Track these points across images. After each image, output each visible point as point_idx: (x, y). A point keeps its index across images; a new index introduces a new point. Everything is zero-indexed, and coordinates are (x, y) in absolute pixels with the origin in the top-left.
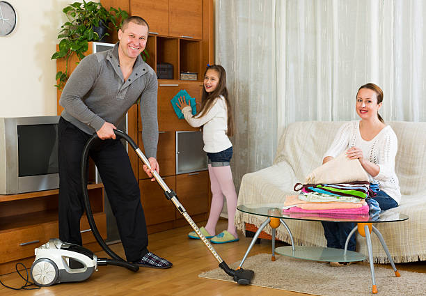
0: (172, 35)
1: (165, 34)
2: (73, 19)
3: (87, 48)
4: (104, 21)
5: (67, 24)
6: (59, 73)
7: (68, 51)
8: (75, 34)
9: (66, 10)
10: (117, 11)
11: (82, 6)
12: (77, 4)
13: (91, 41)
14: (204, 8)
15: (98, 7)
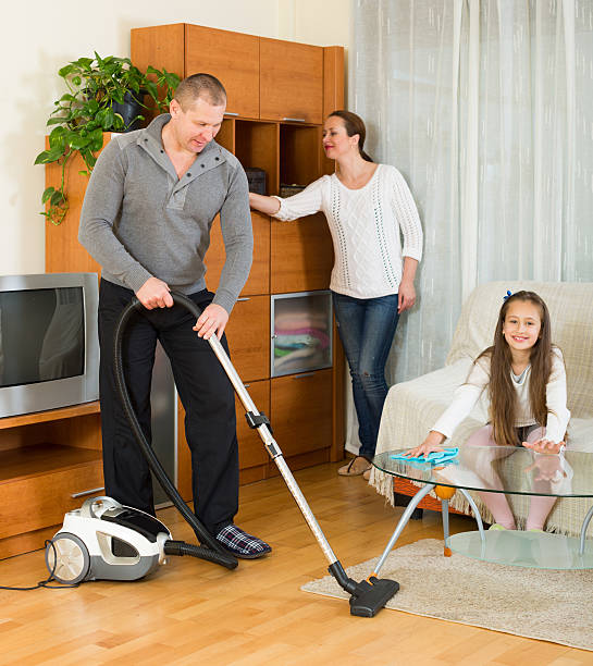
0: (264, 117)
1: (252, 116)
2: (78, 90)
3: (102, 143)
4: (134, 93)
5: (66, 97)
6: (49, 190)
7: (64, 150)
8: (80, 118)
9: (64, 72)
10: (160, 75)
11: (94, 65)
12: (85, 62)
13: (109, 130)
14: (327, 65)
15: (126, 66)
